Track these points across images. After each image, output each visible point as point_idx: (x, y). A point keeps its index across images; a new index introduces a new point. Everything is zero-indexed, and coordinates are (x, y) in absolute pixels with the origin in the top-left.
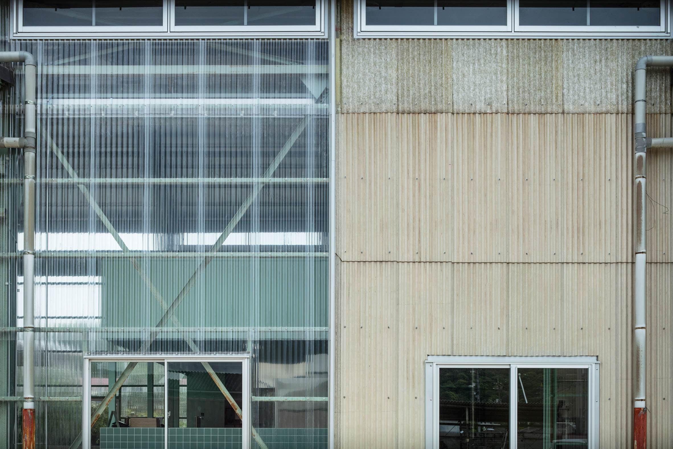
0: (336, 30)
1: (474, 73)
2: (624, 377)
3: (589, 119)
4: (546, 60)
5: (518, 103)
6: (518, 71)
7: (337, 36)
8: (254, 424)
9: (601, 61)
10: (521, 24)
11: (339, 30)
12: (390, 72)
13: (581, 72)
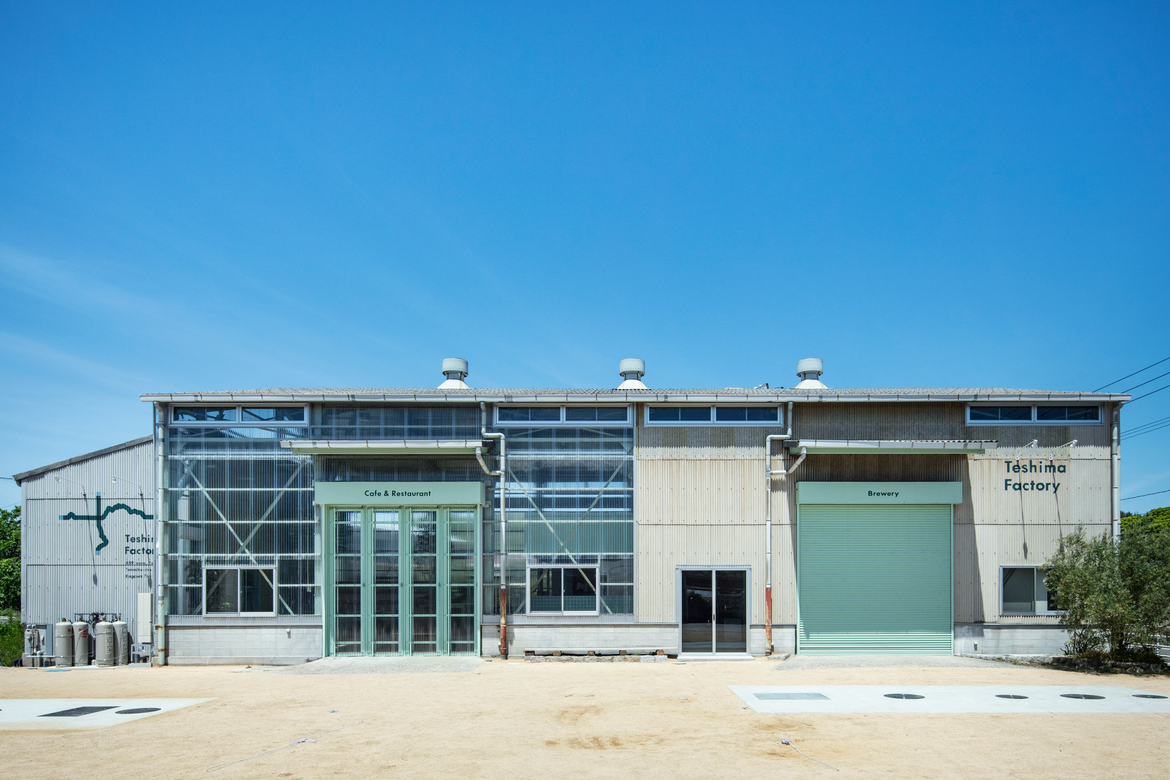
0: (636, 423)
1: (696, 442)
2: (762, 574)
3: (746, 462)
4: (727, 437)
5: (715, 455)
6: (715, 441)
7: (637, 426)
8: (601, 595)
9: (752, 436)
10: (717, 420)
11: (637, 423)
12: (660, 441)
13: (743, 441)
